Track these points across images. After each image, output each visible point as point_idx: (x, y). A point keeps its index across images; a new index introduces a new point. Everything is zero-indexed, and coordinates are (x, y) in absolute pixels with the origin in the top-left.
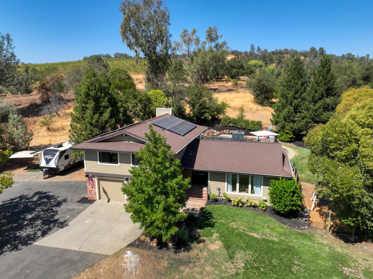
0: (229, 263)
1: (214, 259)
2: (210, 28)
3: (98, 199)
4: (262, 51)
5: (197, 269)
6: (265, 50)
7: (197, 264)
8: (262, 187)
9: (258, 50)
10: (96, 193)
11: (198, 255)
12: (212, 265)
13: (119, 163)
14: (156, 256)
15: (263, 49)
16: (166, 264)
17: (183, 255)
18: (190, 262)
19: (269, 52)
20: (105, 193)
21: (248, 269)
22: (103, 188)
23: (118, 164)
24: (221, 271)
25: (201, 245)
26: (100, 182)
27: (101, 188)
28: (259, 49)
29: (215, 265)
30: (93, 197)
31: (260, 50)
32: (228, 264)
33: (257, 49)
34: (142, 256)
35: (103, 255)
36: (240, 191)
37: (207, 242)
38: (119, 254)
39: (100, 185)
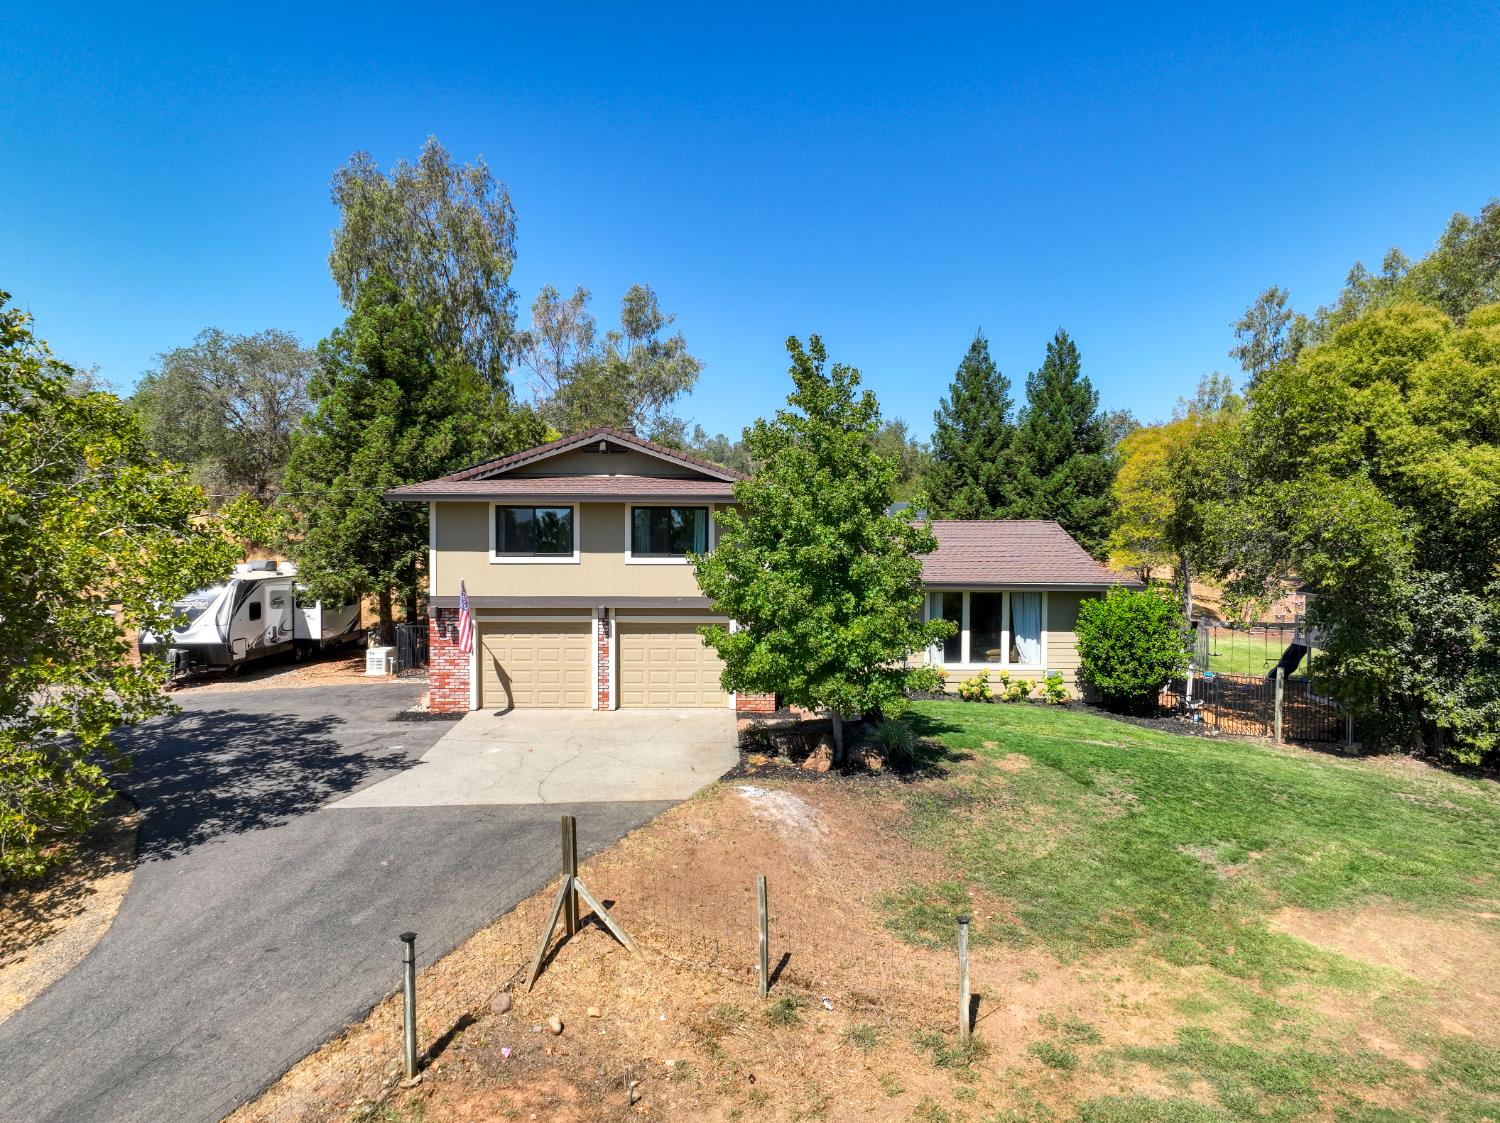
2: (636, 289)
3: (473, 705)
4: (710, 441)
6: (720, 436)
8: (1044, 634)
9: (697, 436)
10: (467, 684)
13: (576, 553)
15: (711, 434)
19: (731, 444)
20: (505, 680)
22: (496, 661)
23: (572, 555)
26: (486, 639)
27: (488, 664)
28: (699, 434)
30: (454, 703)
31: (703, 436)
33: (692, 435)
36: (977, 655)
38: (715, 795)
39: (485, 652)
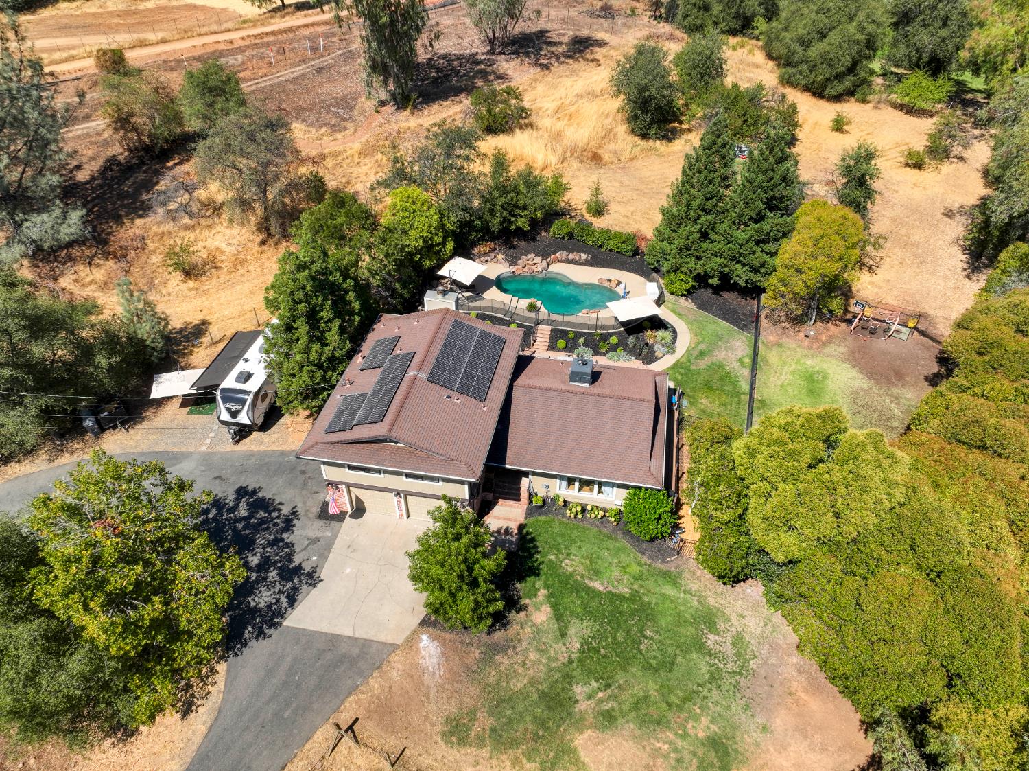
0: (561, 644)
1: (540, 639)
5: (519, 658)
7: (517, 650)
11: (518, 633)
12: (539, 650)
14: (462, 642)
16: (477, 655)
17: (499, 635)
18: (509, 647)
21: (584, 652)
24: (549, 658)
25: (523, 614)
29: (542, 651)
32: (559, 647)
34: (443, 643)
35: (391, 644)
37: (530, 609)
38: (411, 641)
